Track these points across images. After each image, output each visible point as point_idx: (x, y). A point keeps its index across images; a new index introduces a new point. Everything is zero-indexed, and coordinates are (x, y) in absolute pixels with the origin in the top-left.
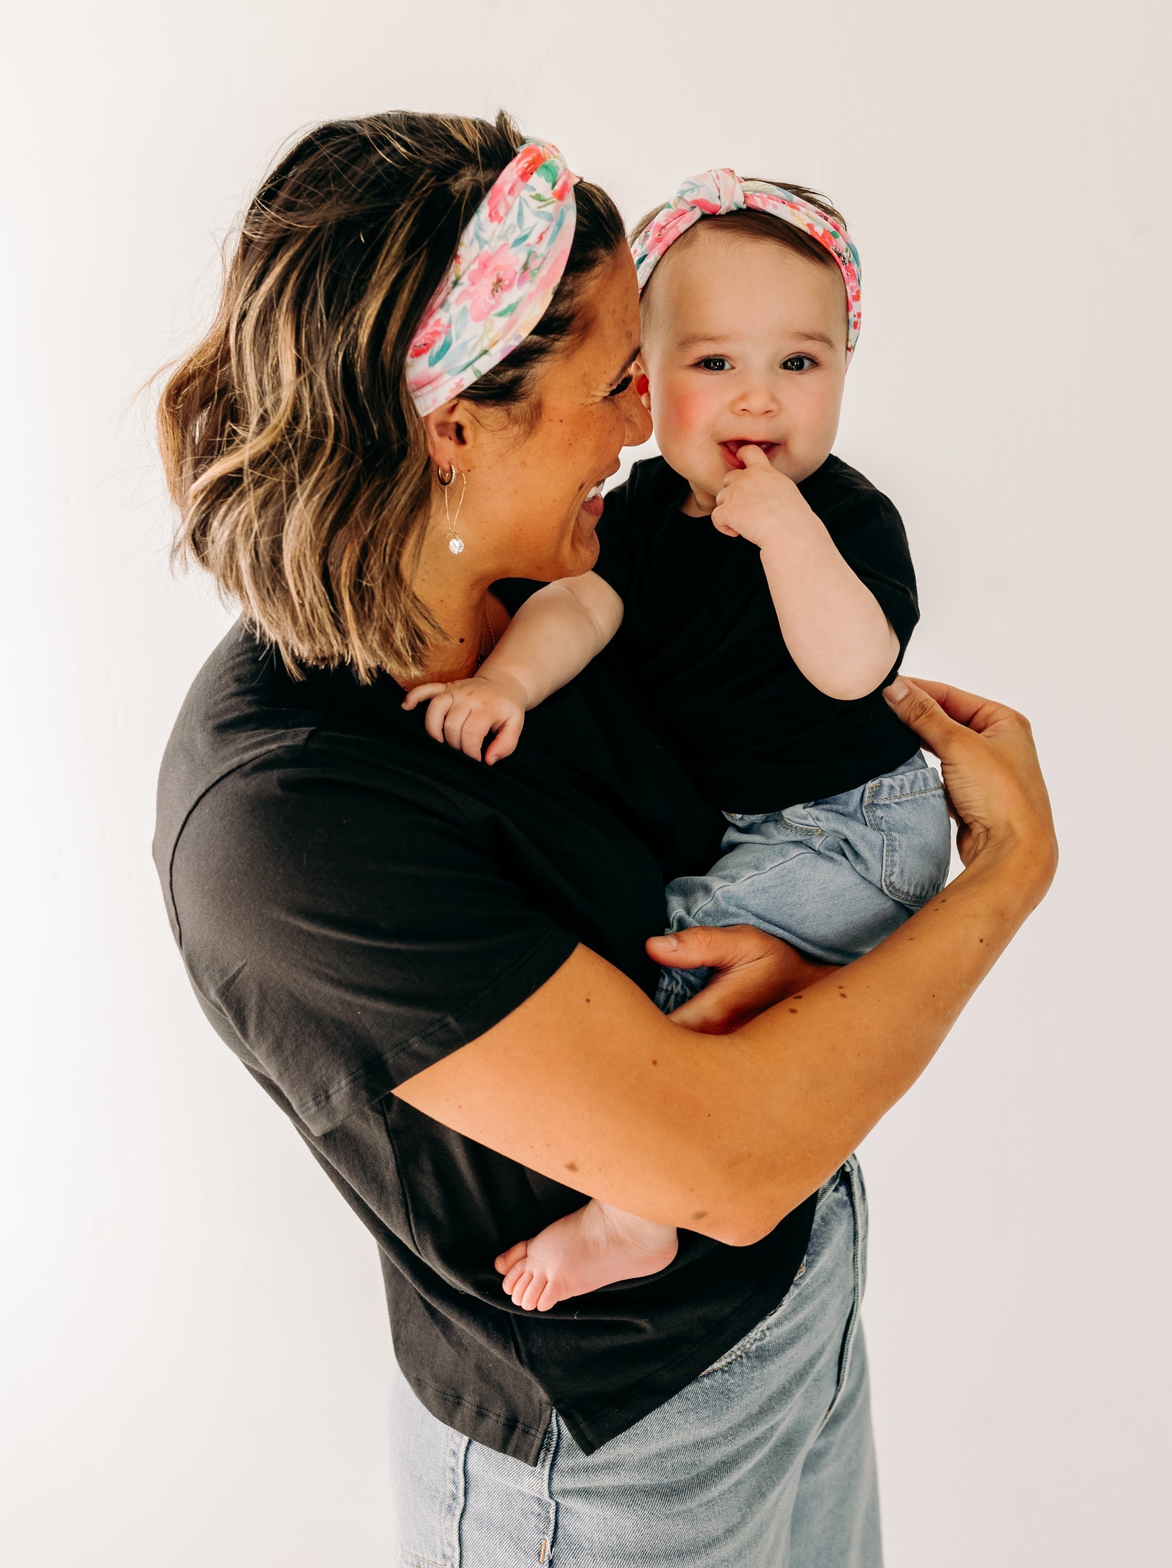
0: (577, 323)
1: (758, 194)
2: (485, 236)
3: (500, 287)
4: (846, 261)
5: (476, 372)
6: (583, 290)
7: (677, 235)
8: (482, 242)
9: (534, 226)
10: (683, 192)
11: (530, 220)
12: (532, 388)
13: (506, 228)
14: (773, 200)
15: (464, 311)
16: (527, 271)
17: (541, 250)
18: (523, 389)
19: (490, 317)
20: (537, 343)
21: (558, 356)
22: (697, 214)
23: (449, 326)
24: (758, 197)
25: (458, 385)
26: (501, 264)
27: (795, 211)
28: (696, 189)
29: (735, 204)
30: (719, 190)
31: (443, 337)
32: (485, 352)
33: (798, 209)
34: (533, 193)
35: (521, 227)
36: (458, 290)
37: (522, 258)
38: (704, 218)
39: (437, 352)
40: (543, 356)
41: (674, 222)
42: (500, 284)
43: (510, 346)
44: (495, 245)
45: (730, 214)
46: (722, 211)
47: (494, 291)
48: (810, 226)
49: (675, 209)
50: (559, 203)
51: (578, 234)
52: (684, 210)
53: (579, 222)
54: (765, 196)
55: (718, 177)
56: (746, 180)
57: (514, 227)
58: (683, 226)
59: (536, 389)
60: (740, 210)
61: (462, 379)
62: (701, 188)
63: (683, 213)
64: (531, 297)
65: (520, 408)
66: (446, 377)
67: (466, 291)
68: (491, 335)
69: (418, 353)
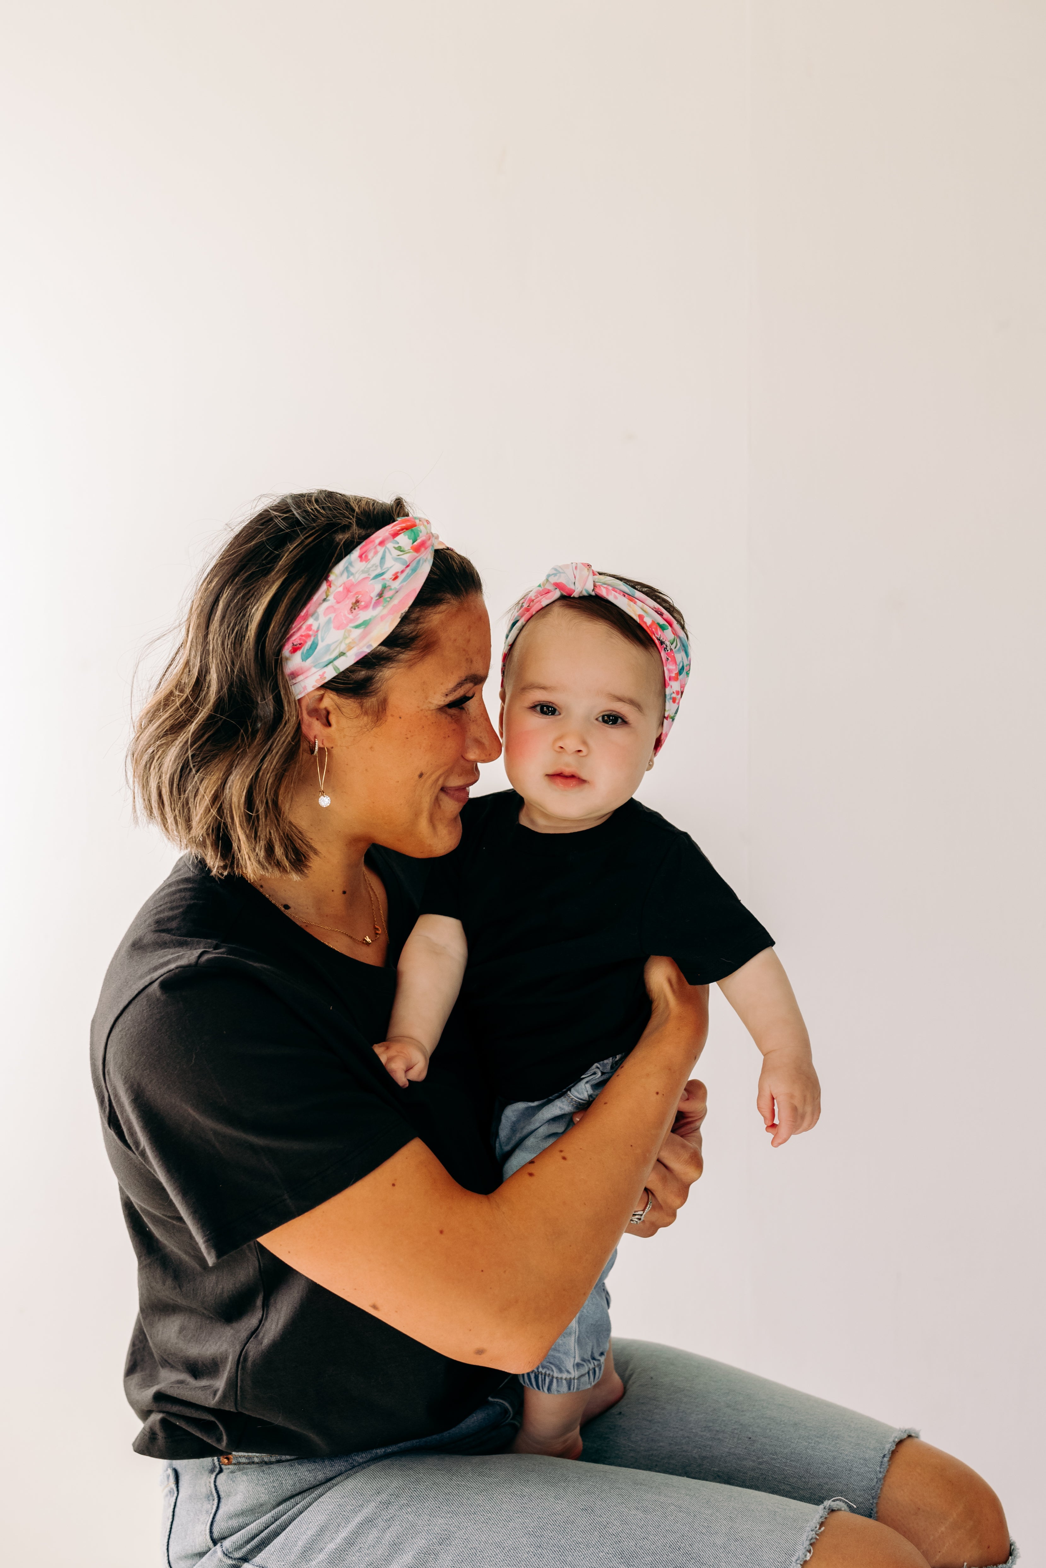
0: (420, 643)
1: (605, 586)
2: (352, 570)
3: (357, 606)
4: (668, 648)
5: (336, 668)
6: (427, 619)
7: (540, 607)
8: (350, 574)
9: (391, 567)
10: (549, 576)
11: (389, 562)
12: (380, 686)
13: (369, 566)
14: (616, 592)
15: (329, 622)
16: (382, 598)
17: (396, 585)
18: (373, 687)
19: (348, 628)
20: (385, 652)
21: (402, 664)
22: (557, 594)
23: (317, 631)
24: (604, 587)
25: (322, 676)
26: (361, 590)
27: (632, 603)
28: (558, 575)
29: (587, 591)
30: (575, 578)
31: (312, 638)
32: (342, 654)
33: (635, 603)
34: (396, 546)
35: (381, 568)
36: (325, 605)
37: (378, 588)
38: (562, 598)
39: (307, 650)
40: (390, 663)
41: (541, 597)
42: (358, 604)
43: (363, 652)
44: (359, 577)
45: (582, 598)
46: (575, 594)
47: (353, 609)
48: (641, 617)
49: (543, 588)
50: (415, 554)
51: (429, 580)
52: (549, 590)
53: (431, 572)
54: (610, 588)
55: (576, 568)
56: (600, 574)
57: (377, 566)
58: (545, 602)
59: (383, 687)
60: (590, 596)
61: (325, 672)
62: (562, 574)
63: (548, 592)
64: (383, 618)
65: (371, 702)
66: (314, 670)
67: (332, 607)
68: (348, 641)
69: (295, 650)
